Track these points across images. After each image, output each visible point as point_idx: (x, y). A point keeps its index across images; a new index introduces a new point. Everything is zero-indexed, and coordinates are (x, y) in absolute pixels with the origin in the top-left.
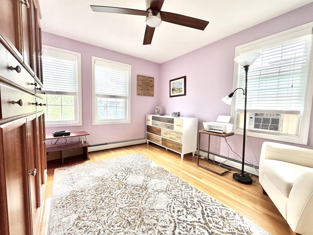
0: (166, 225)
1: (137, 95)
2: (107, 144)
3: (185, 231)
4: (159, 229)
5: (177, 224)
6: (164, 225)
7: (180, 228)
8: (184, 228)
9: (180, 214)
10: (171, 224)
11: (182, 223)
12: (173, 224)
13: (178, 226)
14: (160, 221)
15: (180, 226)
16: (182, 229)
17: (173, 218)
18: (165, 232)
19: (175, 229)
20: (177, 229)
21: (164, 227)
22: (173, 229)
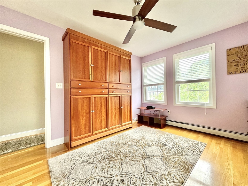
0: (109, 172)
1: (228, 74)
2: (185, 124)
3: (103, 184)
4: (105, 169)
5: (110, 179)
6: (108, 171)
7: (106, 181)
8: (106, 183)
9: (119, 181)
10: (110, 175)
11: (111, 182)
12: (109, 176)
13: (108, 179)
14: (112, 169)
15: (108, 181)
16: (105, 182)
17: (115, 177)
18: (103, 172)
19: (105, 177)
20: (106, 179)
21: (107, 171)
22: (106, 176)
